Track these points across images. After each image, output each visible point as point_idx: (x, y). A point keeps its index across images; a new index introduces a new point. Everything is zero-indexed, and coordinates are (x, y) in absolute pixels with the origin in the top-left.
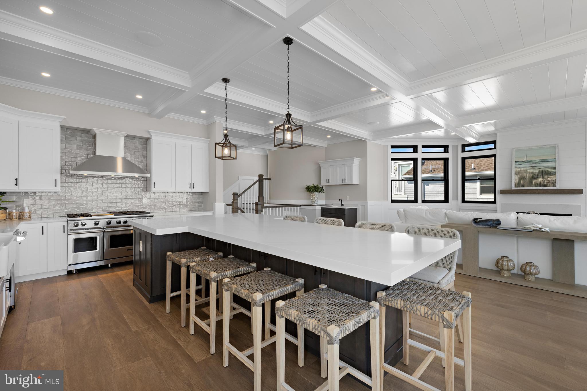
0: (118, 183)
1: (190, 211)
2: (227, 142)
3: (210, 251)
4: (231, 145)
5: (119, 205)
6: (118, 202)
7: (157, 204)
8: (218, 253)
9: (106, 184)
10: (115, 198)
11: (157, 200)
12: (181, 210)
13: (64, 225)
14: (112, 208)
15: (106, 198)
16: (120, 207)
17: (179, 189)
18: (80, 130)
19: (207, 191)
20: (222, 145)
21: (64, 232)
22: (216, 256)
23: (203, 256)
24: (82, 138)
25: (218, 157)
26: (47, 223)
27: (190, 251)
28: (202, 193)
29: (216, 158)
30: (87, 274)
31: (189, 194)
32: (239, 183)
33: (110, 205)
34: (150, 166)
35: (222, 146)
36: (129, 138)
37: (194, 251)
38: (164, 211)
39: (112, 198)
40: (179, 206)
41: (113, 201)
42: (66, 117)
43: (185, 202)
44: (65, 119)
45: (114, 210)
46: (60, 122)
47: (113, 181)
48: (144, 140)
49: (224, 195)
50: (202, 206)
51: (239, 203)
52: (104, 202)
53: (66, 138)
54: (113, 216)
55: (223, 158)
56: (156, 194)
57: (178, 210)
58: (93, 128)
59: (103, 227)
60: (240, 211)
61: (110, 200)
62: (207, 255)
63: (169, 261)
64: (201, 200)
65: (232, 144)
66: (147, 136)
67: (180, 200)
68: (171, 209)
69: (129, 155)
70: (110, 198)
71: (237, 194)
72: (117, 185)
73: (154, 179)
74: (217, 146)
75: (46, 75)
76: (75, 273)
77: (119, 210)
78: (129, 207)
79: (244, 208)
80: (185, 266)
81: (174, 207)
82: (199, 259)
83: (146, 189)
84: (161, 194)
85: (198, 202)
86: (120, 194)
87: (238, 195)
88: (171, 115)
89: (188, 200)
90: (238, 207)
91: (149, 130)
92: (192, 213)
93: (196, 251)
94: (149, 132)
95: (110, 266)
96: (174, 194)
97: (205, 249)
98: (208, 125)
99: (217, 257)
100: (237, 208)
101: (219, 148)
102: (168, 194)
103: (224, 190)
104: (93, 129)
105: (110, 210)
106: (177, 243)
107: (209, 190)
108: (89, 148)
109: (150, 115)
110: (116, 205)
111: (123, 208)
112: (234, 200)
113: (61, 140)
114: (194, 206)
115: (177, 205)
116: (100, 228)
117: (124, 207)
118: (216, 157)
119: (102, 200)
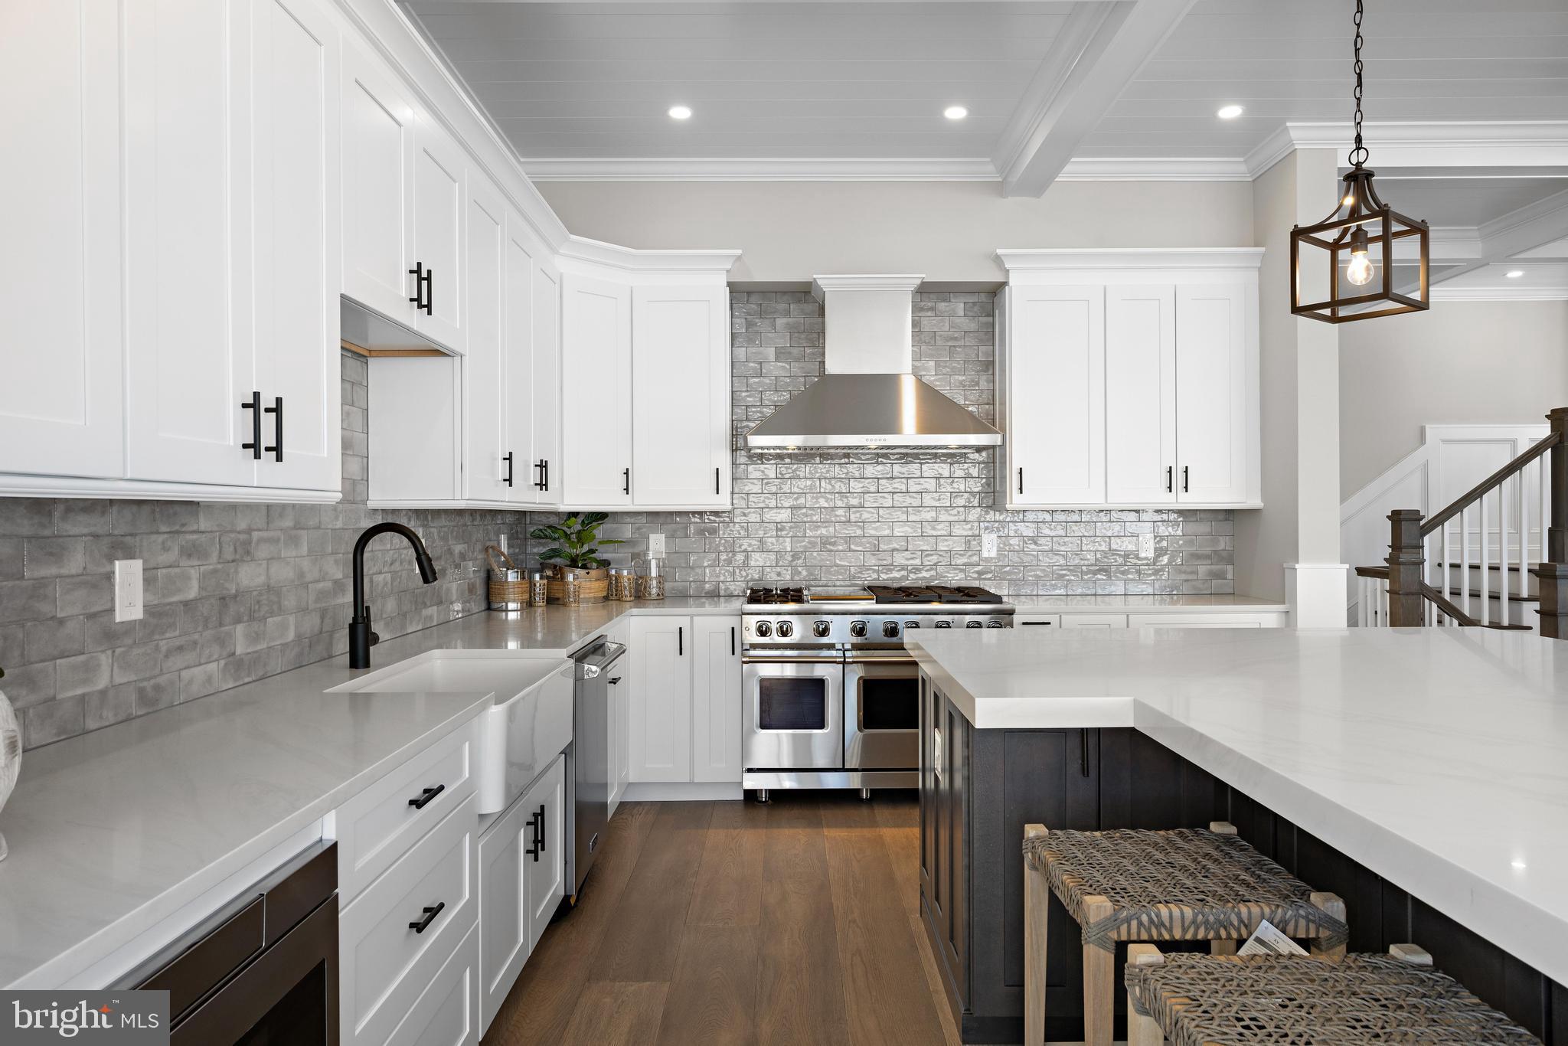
0: (898, 475)
1: (1174, 594)
2: (1365, 212)
3: (1259, 864)
4: (1396, 227)
5: (900, 559)
6: (898, 550)
7: (1035, 562)
8: (1315, 897)
9: (859, 482)
10: (886, 532)
11: (1036, 543)
12: (1133, 588)
13: (733, 629)
14: (878, 572)
15: (859, 532)
16: (903, 569)
17: (1119, 499)
18: (785, 293)
19: (1255, 502)
20: (1330, 235)
21: (733, 654)
22: (1297, 917)
23: (1214, 894)
24: (790, 319)
25: (1309, 311)
26: (692, 616)
27: (1142, 834)
28: (1230, 515)
29: (1299, 318)
30: (796, 812)
31: (1165, 517)
32: (1426, 466)
33: (872, 561)
34: (1003, 403)
35: (1335, 247)
36: (929, 293)
37: (1169, 841)
38: (1062, 591)
39: (878, 534)
40: (1123, 573)
41: (883, 547)
42: (740, 252)
43: (1151, 554)
44: (739, 258)
45: (884, 578)
46: (728, 271)
47: (880, 467)
48: (983, 297)
49: (1342, 524)
50: (1230, 576)
51: (1427, 565)
52: (853, 547)
53: (749, 325)
54: (871, 605)
55: (1343, 312)
56: (1030, 517)
57: (1119, 588)
58: (815, 276)
59: (843, 644)
60: (1434, 606)
61: (871, 540)
62: (1242, 890)
63: (1033, 872)
64: (1222, 547)
65: (1402, 220)
66: (992, 276)
67: (1128, 545)
68: (1091, 585)
69: (932, 364)
70: (873, 532)
71: (1415, 516)
72: (895, 485)
73: (1018, 457)
74: (1302, 245)
75: (680, 113)
76: (766, 801)
77: (900, 579)
78: (931, 569)
79: (1456, 593)
80: (1102, 943)
81: (1099, 577)
82: (1188, 912)
83: (993, 496)
84: (1048, 518)
85: (1208, 557)
86: (904, 518)
87: (1422, 523)
88: (1079, 169)
89: (1164, 544)
90: (1422, 583)
91: (999, 251)
92: (1179, 607)
93: (1180, 842)
94: (998, 260)
95: (867, 795)
96: (1103, 517)
97: (1227, 840)
98: (1254, 181)
99: (1308, 921)
100: (1415, 588)
101: (1313, 259)
102: (1076, 517)
103: (1344, 498)
104: (815, 279)
105: (870, 578)
106: (1085, 771)
107: (1263, 500)
108: (808, 351)
109: (1000, 188)
110: (890, 562)
111: (911, 575)
112: (1396, 546)
113: (733, 336)
114: (1192, 573)
115: (1113, 569)
116: (831, 647)
117: (917, 570)
118: (1296, 310)
119: (849, 539)
